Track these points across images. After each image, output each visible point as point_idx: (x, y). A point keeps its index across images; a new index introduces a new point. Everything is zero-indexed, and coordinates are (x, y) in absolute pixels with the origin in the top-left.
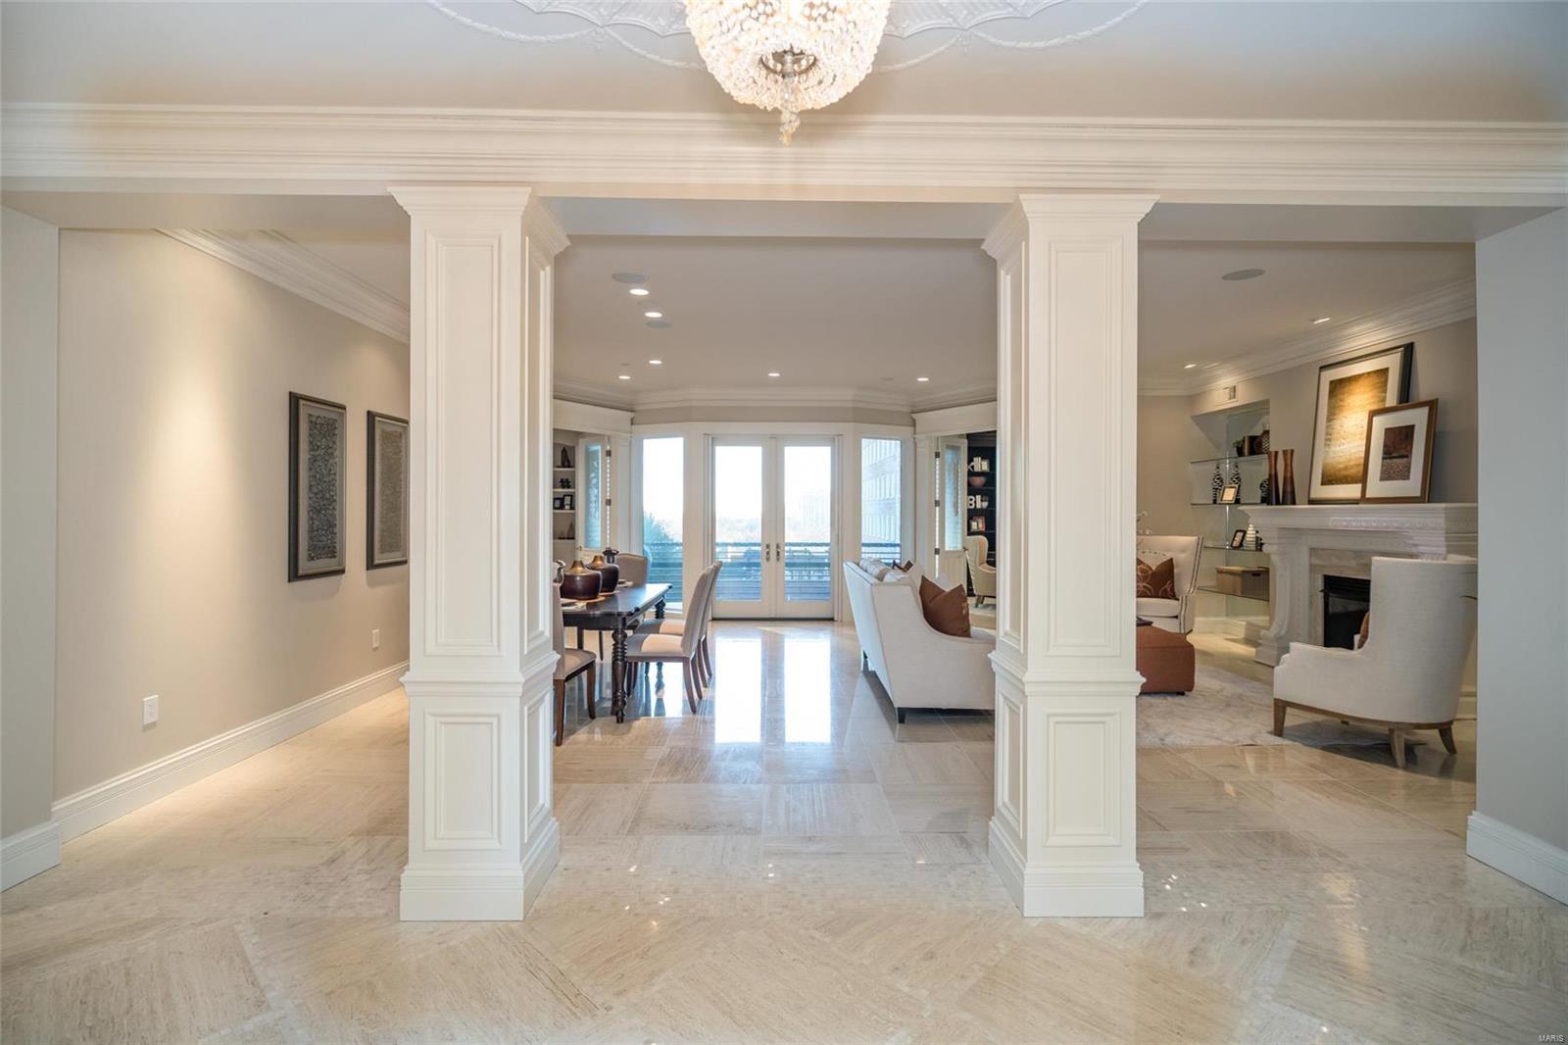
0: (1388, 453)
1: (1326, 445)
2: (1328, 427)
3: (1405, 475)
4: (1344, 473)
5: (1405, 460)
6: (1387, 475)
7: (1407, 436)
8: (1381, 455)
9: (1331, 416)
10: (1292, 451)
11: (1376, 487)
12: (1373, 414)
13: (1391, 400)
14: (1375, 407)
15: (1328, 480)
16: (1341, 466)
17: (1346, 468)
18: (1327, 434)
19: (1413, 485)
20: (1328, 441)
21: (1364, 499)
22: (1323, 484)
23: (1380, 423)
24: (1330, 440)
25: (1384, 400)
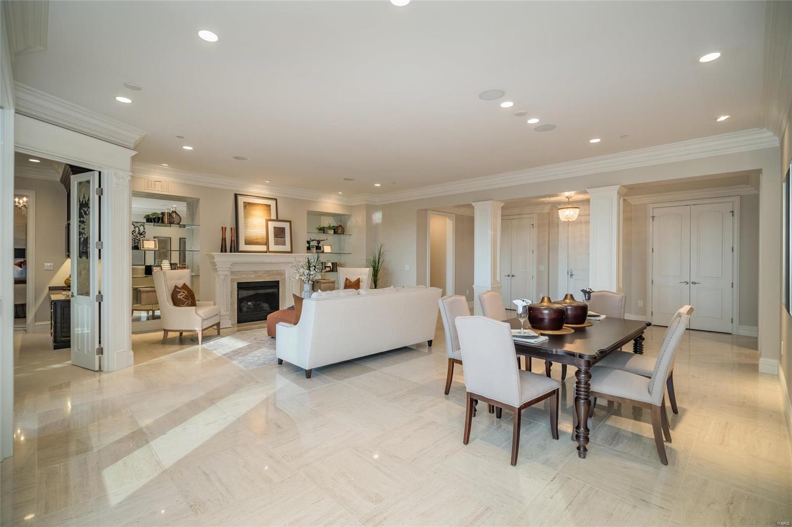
0: (276, 236)
1: (245, 228)
2: (245, 221)
3: (284, 244)
4: (255, 241)
5: (283, 239)
6: (276, 243)
7: (282, 231)
8: (273, 236)
9: (246, 217)
10: (226, 228)
11: (273, 247)
12: (267, 221)
13: (274, 217)
14: (267, 218)
15: (248, 243)
16: (255, 238)
17: (257, 239)
18: (245, 223)
19: (287, 248)
20: (246, 226)
21: (268, 251)
22: (246, 244)
23: (272, 225)
24: (247, 226)
25: (270, 216)
